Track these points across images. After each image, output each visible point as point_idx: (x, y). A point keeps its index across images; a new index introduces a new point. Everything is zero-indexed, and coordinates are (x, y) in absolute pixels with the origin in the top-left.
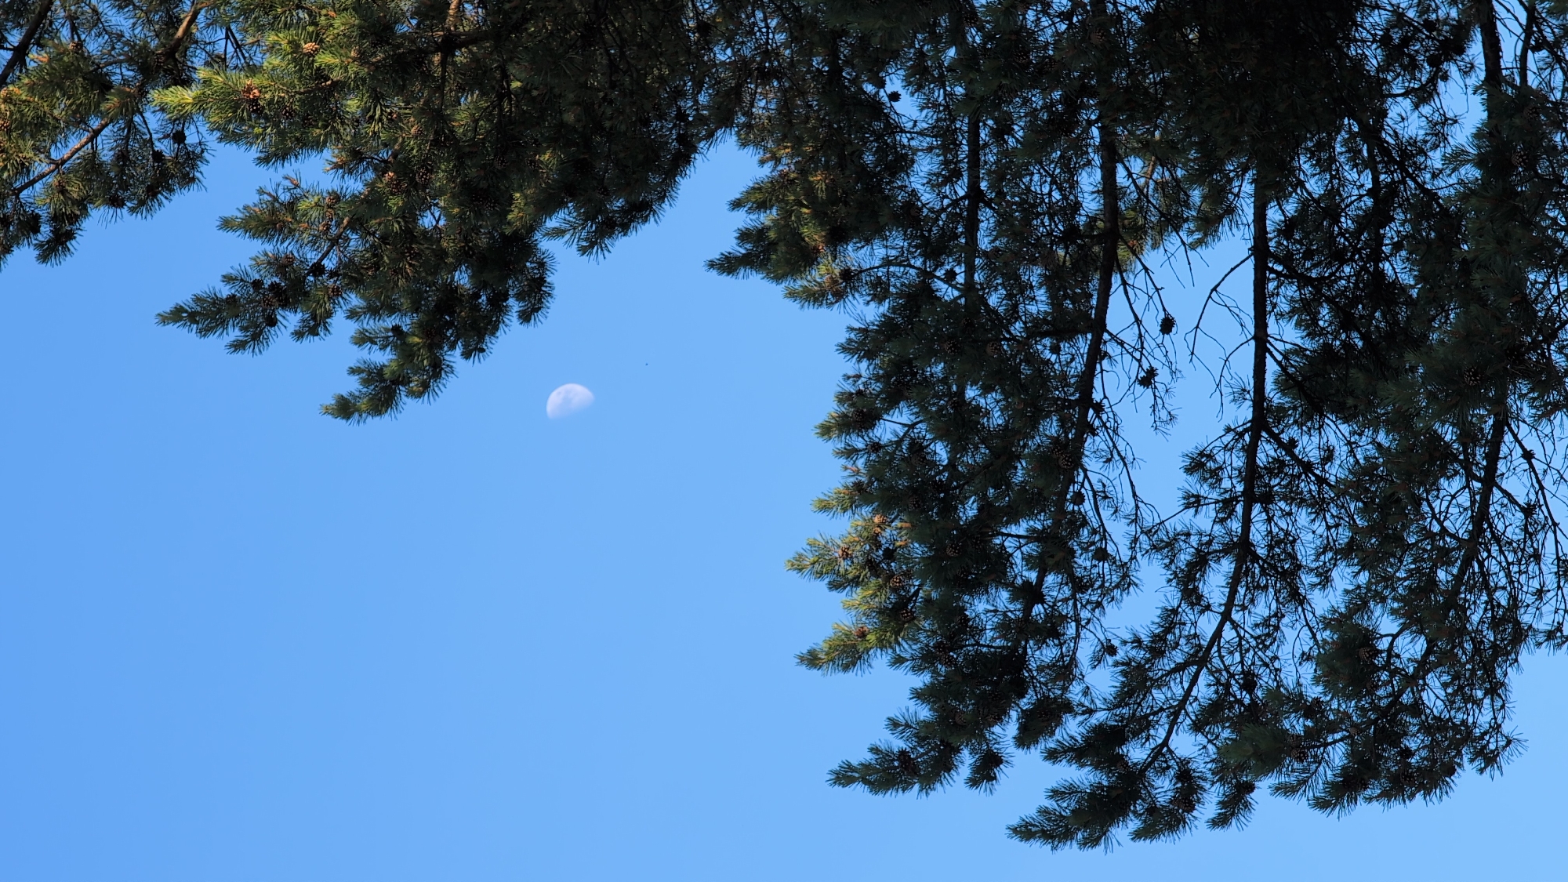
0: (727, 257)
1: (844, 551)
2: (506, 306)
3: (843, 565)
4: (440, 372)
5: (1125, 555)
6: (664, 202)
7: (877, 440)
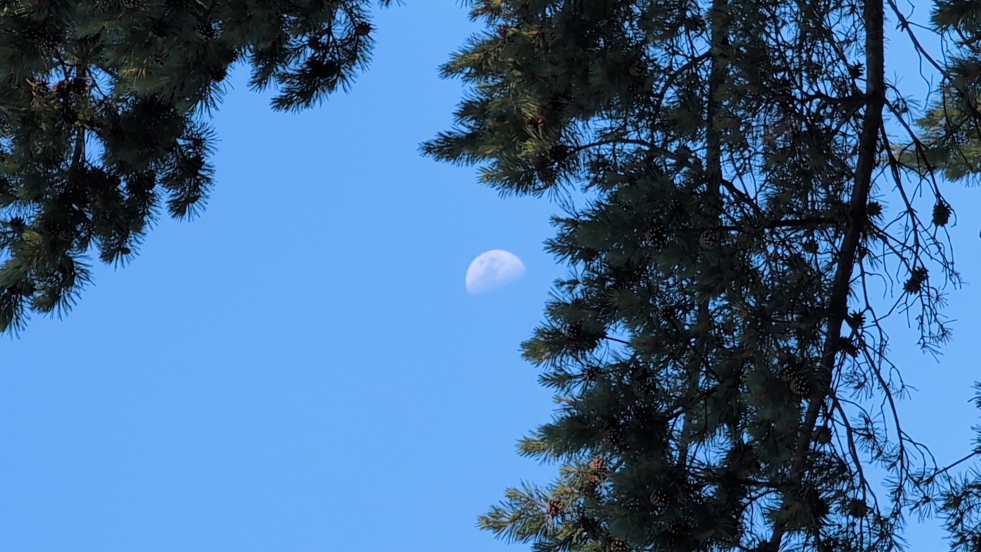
0: (446, 139)
1: (552, 506)
2: (153, 195)
3: (554, 523)
4: (73, 278)
5: (887, 508)
6: (354, 64)
7: (597, 363)
